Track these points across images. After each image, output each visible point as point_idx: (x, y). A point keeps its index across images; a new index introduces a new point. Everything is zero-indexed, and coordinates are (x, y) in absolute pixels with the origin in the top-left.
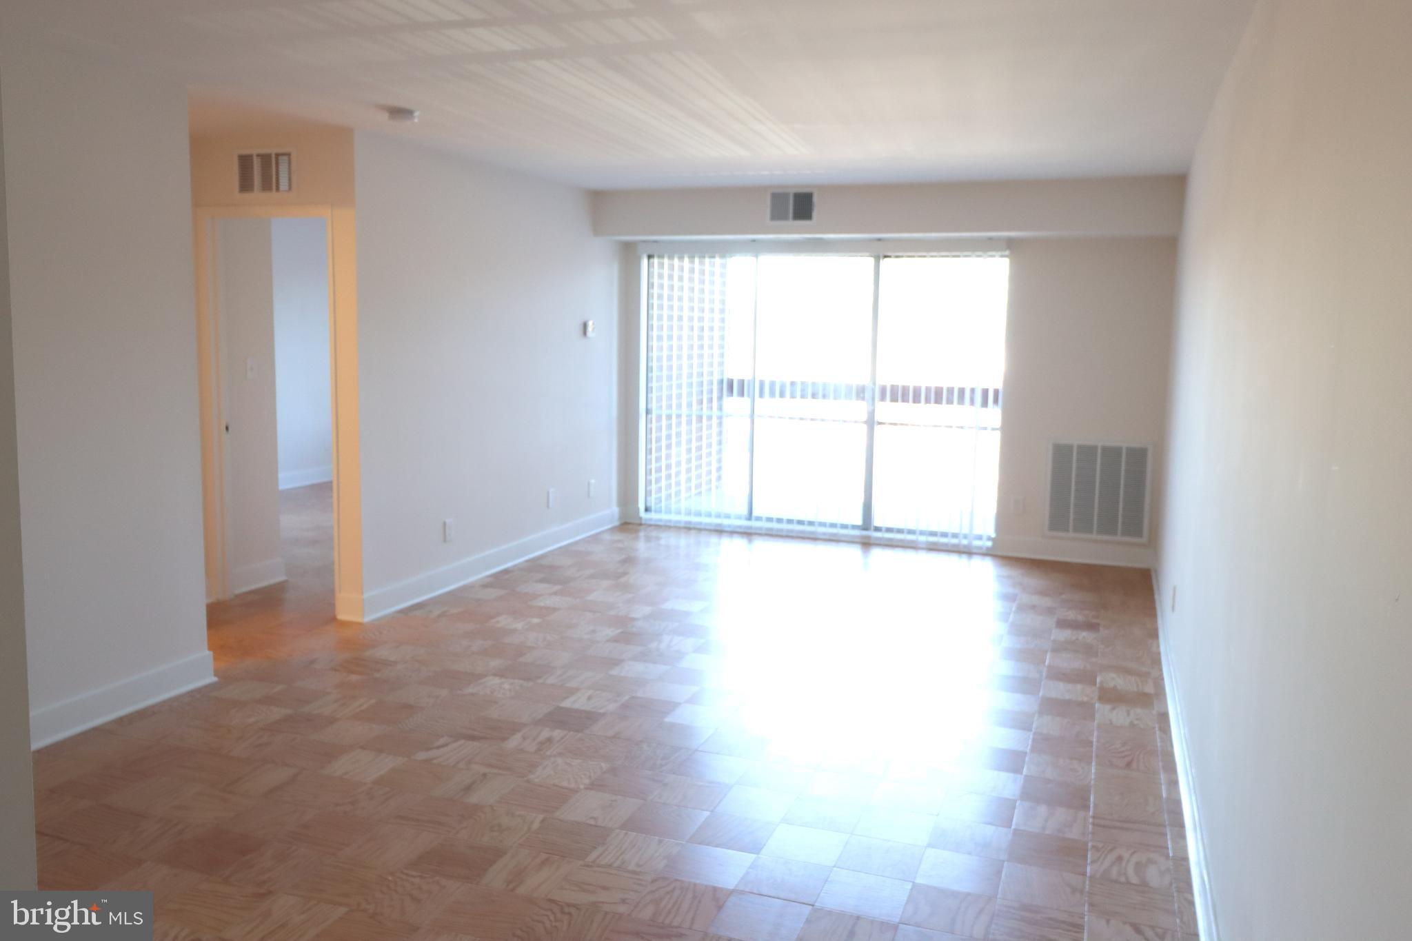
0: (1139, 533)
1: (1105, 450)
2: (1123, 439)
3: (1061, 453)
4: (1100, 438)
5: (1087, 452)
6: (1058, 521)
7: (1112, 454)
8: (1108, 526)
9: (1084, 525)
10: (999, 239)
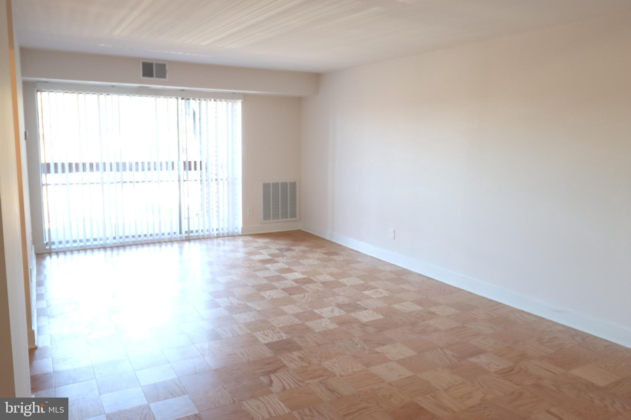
0: (295, 217)
1: (282, 184)
2: (288, 179)
3: (266, 186)
4: (280, 180)
5: (276, 185)
6: (266, 216)
7: (284, 185)
8: (285, 216)
9: (276, 217)
10: (240, 94)
